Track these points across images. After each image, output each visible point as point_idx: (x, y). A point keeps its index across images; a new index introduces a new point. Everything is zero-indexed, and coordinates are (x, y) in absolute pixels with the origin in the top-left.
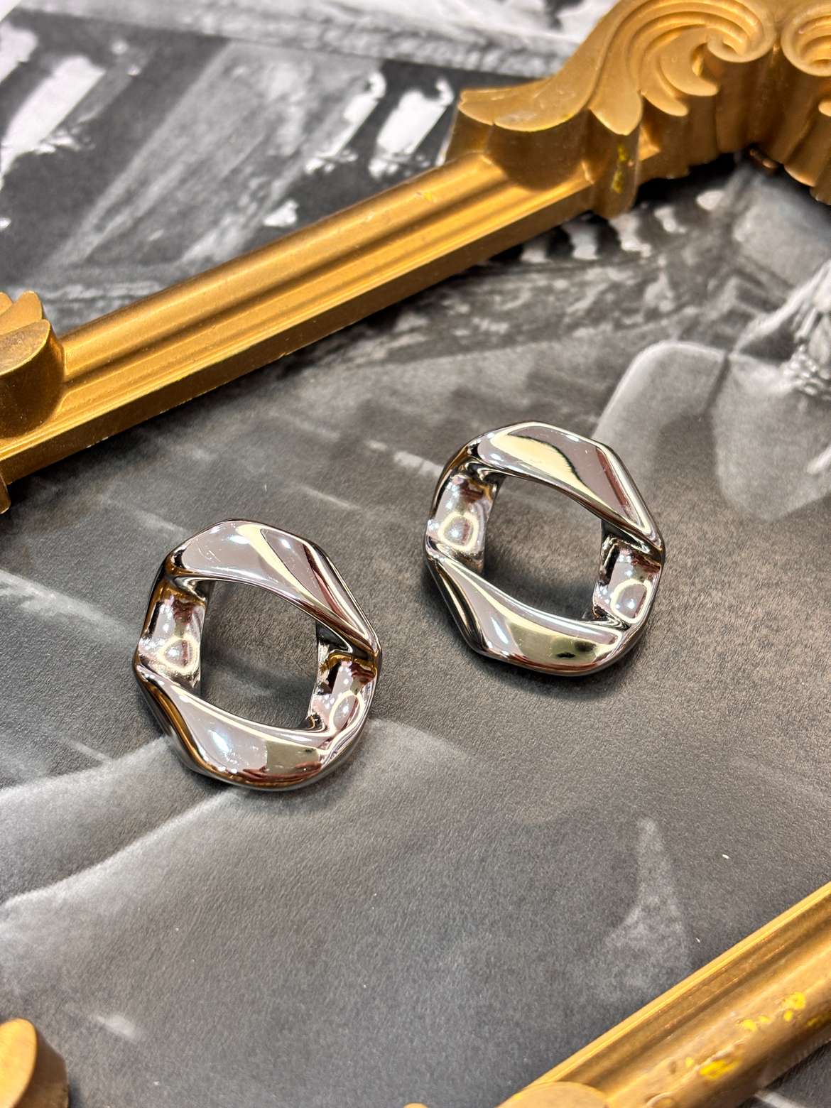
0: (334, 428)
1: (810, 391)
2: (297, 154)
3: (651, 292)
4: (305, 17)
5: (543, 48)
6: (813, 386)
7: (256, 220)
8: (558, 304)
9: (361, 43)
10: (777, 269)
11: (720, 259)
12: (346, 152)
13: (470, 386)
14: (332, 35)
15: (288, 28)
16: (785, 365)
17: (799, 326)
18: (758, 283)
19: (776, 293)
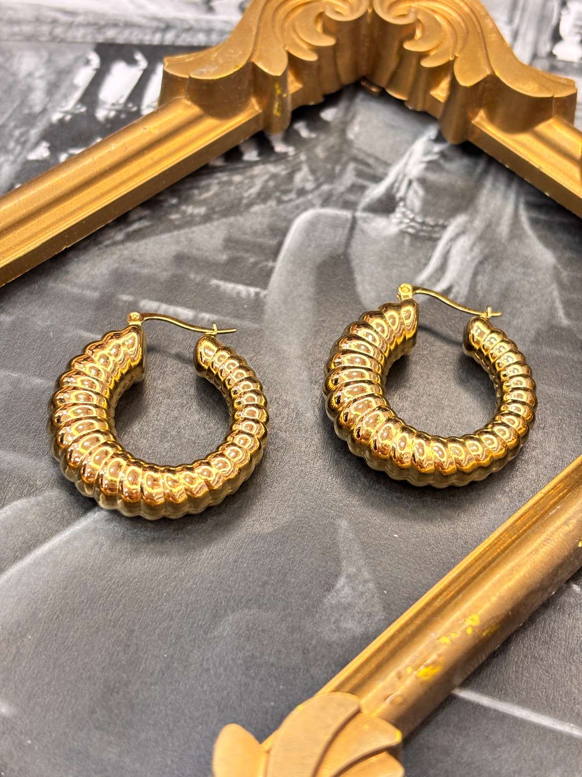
0: (95, 289)
1: (411, 231)
2: (44, 111)
3: (298, 177)
4: (38, 20)
5: (204, 26)
6: (412, 227)
7: (21, 157)
8: (237, 191)
9: (79, 34)
10: (378, 154)
11: (340, 152)
12: (79, 106)
13: (186, 251)
14: (58, 31)
15: (27, 29)
16: (392, 216)
17: (398, 189)
18: (367, 165)
19: (380, 170)
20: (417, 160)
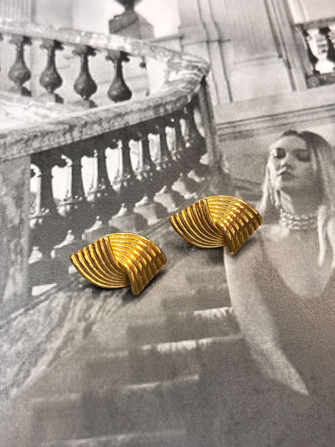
0: (123, 349)
1: (296, 228)
2: (22, 221)
6: (297, 225)
7: (25, 264)
9: (15, 151)
10: (249, 179)
11: (225, 185)
12: (43, 209)
16: (280, 222)
18: (247, 189)
19: (256, 190)
20: (275, 175)
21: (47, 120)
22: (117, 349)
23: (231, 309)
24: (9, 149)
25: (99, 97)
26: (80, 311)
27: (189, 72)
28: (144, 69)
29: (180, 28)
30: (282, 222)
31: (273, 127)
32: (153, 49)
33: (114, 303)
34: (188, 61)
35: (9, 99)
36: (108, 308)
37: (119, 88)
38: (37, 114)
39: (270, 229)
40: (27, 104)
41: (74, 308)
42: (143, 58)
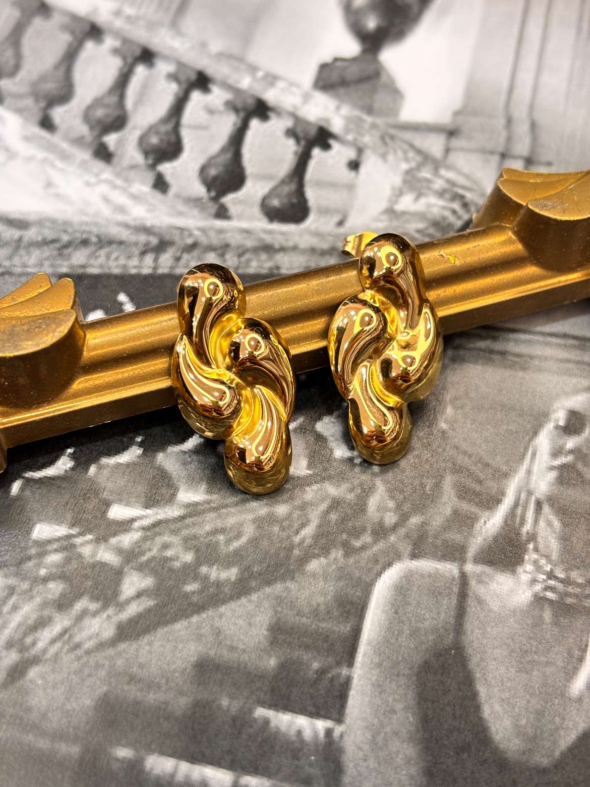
1: (550, 595)
3: (373, 503)
6: (551, 589)
8: (283, 534)
16: (520, 570)
17: (523, 519)
18: (472, 476)
19: (493, 486)
20: (545, 465)
21: (120, 218)
22: (59, 736)
23: (338, 730)
24: (22, 252)
25: (241, 202)
26: (19, 625)
27: (441, 203)
28: (353, 174)
29: (457, 114)
30: (525, 571)
31: (578, 362)
32: (387, 139)
33: (97, 631)
34: (448, 181)
35: (65, 157)
36: (77, 639)
37: (289, 195)
38: (106, 200)
39: (491, 578)
40: (97, 175)
41: (8, 616)
42: (360, 151)
